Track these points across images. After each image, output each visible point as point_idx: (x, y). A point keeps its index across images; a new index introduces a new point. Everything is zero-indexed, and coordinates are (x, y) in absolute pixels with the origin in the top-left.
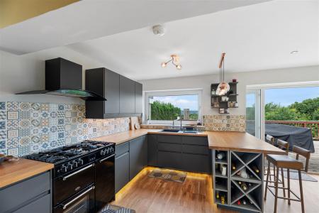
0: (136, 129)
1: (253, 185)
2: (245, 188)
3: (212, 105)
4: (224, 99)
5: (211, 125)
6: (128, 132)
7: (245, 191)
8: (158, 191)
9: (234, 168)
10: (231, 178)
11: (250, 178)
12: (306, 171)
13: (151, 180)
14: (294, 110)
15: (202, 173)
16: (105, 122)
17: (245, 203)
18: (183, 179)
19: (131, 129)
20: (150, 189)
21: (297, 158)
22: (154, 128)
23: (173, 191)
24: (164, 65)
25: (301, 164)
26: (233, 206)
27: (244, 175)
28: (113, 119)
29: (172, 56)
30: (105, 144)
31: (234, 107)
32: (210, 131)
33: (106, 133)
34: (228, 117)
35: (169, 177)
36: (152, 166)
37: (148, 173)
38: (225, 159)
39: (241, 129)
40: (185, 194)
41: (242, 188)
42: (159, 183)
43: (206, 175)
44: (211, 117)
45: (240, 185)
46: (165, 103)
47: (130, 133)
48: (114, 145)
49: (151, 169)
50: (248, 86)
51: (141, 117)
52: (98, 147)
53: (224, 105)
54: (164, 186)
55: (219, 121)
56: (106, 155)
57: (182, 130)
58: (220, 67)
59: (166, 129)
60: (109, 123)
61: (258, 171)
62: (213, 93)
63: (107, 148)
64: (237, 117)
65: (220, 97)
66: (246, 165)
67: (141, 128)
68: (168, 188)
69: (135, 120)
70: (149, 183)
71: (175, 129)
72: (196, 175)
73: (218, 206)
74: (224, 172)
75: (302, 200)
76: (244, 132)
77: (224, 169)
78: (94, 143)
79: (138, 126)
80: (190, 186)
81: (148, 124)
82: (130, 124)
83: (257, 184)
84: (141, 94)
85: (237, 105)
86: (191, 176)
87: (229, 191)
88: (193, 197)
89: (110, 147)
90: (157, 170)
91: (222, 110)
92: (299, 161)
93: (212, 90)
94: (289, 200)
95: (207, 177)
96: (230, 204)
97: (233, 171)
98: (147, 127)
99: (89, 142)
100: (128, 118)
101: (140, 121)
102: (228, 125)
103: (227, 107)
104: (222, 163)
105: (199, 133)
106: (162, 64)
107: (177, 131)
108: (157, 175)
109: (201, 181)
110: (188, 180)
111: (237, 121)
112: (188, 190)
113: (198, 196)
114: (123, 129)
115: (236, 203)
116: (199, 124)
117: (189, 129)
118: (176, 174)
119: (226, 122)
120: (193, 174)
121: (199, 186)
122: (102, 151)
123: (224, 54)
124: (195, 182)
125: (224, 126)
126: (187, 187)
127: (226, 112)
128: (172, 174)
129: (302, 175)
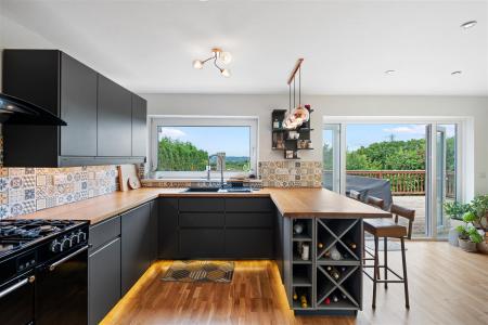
0: (130, 188)
1: (348, 268)
2: (337, 276)
3: (274, 145)
4: (292, 135)
5: (272, 178)
6: (115, 195)
7: (337, 281)
8: (186, 307)
9: (321, 246)
10: (317, 263)
11: (345, 259)
12: (409, 238)
13: (169, 287)
14: (364, 156)
15: (259, 260)
16: (59, 174)
17: (336, 300)
18: (229, 275)
19: (119, 189)
20: (169, 306)
21: (396, 221)
22: (169, 185)
23: (214, 301)
24: (198, 65)
25: (405, 228)
26: (320, 308)
27: (336, 255)
28: (78, 169)
29: (215, 50)
30: (61, 224)
31: (307, 148)
32: (272, 187)
33: (60, 199)
34: (298, 165)
35: (204, 275)
36: (166, 259)
37: (160, 274)
38: (306, 232)
39: (316, 183)
40: (237, 303)
41: (333, 276)
42: (185, 290)
43: (266, 262)
44: (272, 164)
45: (329, 272)
46: (181, 141)
47: (118, 198)
48: (86, 226)
49: (166, 266)
50: (325, 117)
51: (142, 165)
52: (44, 233)
53: (293, 145)
54: (197, 293)
55: (283, 171)
56: (68, 250)
57: (223, 187)
58: (289, 83)
59: (194, 186)
60: (69, 178)
61: (354, 246)
62: (277, 125)
63: (68, 233)
64: (311, 164)
65: (286, 132)
66: (338, 239)
67: (142, 186)
68: (204, 298)
69: (128, 172)
70: (164, 295)
71: (211, 185)
72: (251, 263)
73: (297, 313)
74: (306, 255)
75: (405, 281)
76: (320, 188)
77: (306, 249)
78: (29, 225)
79: (135, 183)
80: (243, 286)
81: (156, 179)
82: (118, 180)
83: (353, 267)
84: (145, 120)
85: (311, 145)
86: (241, 267)
87: (314, 286)
88: (253, 306)
89: (75, 230)
90: (179, 264)
91: (290, 153)
92: (399, 224)
93: (273, 121)
94: (386, 283)
95: (269, 265)
96: (316, 307)
97: (320, 250)
98: (156, 185)
99: (13, 222)
100: (113, 167)
101: (139, 172)
102: (298, 178)
103: (296, 149)
104: (300, 240)
105: (254, 192)
106: (194, 62)
107: (216, 190)
108: (179, 275)
109: (261, 274)
110: (239, 275)
111: (310, 171)
112: (243, 294)
113: (260, 302)
114: (102, 190)
115: (324, 303)
116: (252, 177)
117: (237, 184)
118: (215, 268)
119: (294, 172)
120: (246, 263)
121: (259, 283)
122: (56, 242)
123: (301, 60)
124: (251, 276)
125: (292, 178)
126: (239, 289)
127: (295, 157)
128: (207, 269)
129: (406, 244)
